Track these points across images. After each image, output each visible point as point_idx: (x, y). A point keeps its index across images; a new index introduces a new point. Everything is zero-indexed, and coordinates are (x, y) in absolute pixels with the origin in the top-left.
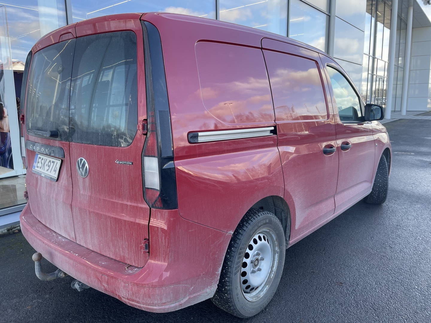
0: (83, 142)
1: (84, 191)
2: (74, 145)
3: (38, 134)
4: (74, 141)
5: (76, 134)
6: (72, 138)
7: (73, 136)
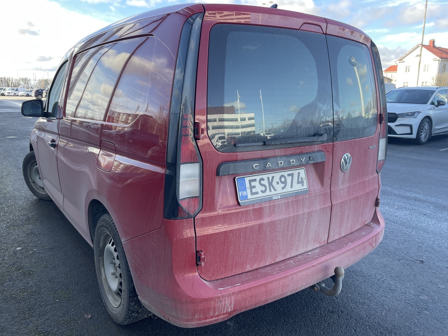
0: (348, 138)
1: (343, 185)
2: (338, 144)
3: (289, 143)
4: (339, 140)
5: (342, 132)
6: (336, 138)
7: (338, 136)
